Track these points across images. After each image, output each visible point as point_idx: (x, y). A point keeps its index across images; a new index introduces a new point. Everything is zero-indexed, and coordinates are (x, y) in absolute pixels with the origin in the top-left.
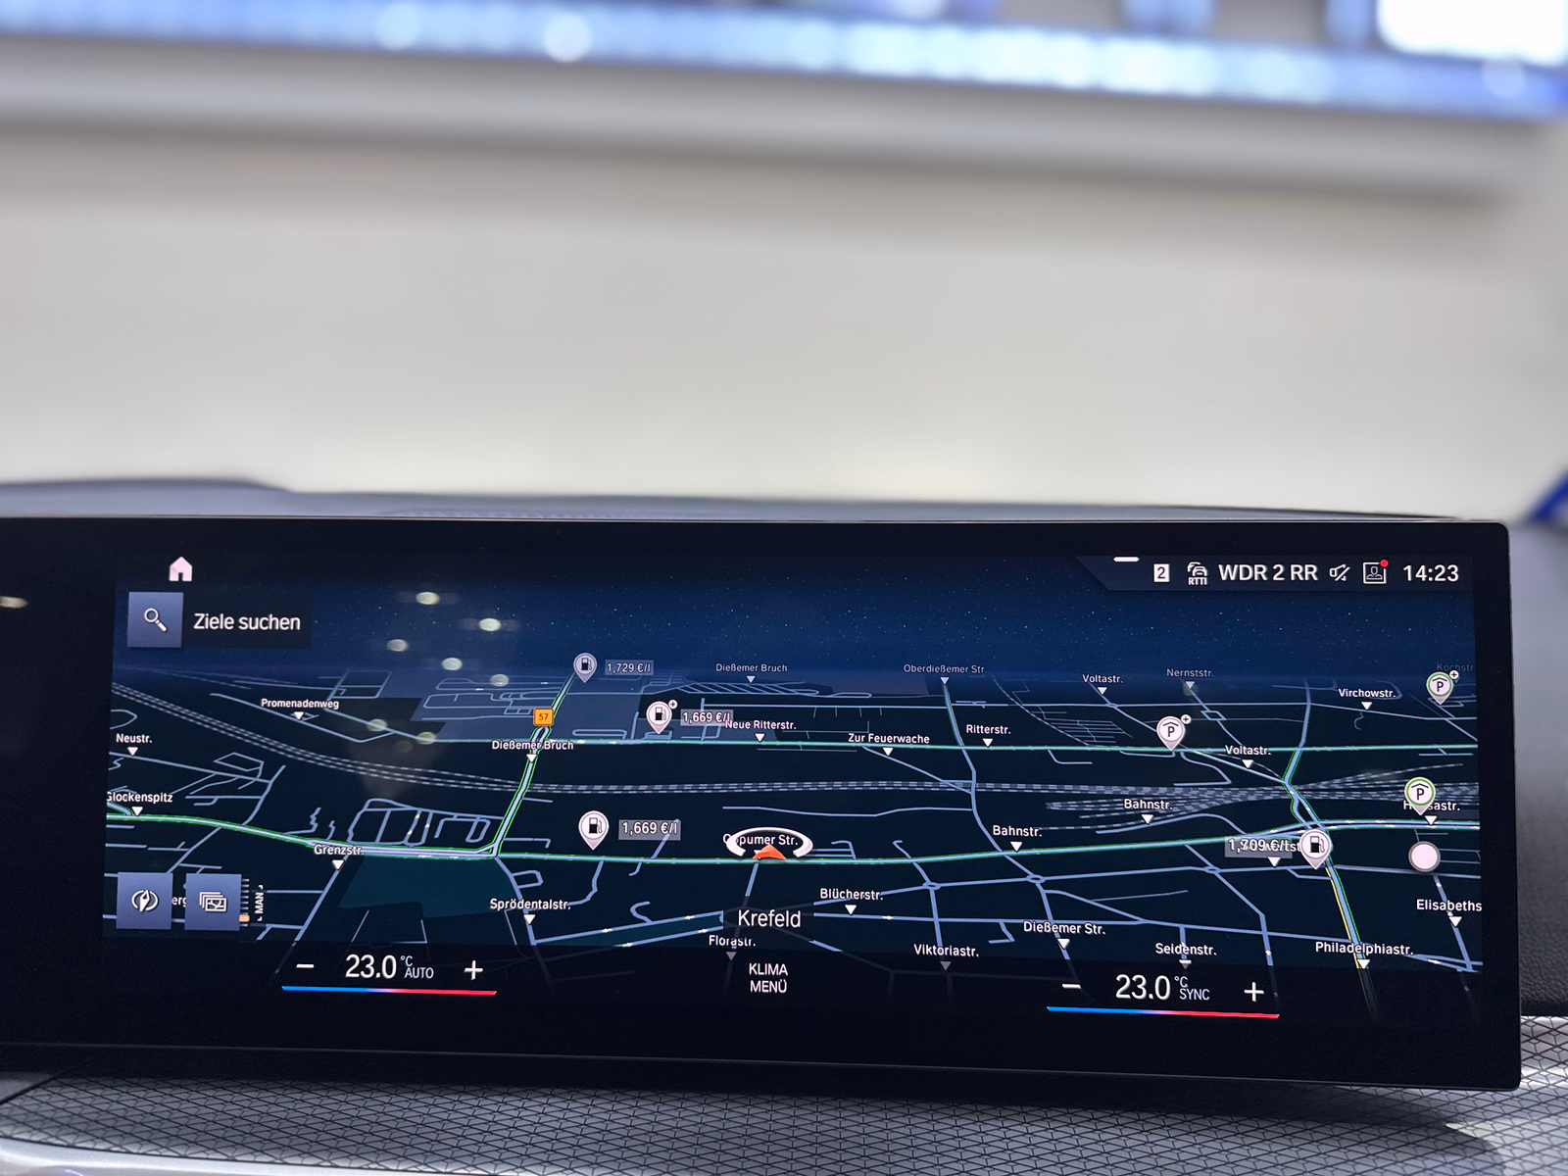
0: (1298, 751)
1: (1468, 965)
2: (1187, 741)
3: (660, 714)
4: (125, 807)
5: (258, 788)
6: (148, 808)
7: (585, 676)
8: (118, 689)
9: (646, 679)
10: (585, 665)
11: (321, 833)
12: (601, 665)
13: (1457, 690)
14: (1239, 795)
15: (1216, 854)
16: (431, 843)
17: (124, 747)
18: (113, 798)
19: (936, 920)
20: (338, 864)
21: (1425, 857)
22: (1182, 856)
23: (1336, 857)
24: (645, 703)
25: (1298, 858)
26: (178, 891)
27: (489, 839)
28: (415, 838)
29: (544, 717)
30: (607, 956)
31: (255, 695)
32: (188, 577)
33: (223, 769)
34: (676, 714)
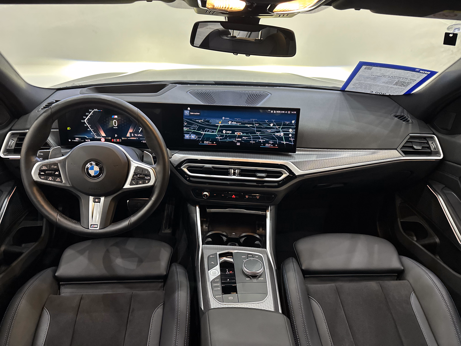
0: (281, 127)
1: (293, 144)
2: (273, 126)
3: (230, 122)
4: (185, 129)
5: (196, 128)
6: (187, 129)
7: (224, 119)
8: (184, 119)
9: (229, 119)
10: (223, 118)
11: (202, 131)
12: (225, 118)
13: (295, 122)
14: (276, 130)
15: (274, 135)
16: (211, 132)
17: (185, 124)
18: (184, 128)
19: (252, 140)
20: (203, 134)
21: (290, 135)
22: (272, 135)
23: (284, 135)
24: (229, 121)
25: (281, 135)
26: (190, 136)
27: (216, 132)
28: (210, 132)
29: (220, 122)
30: (225, 142)
31: (196, 120)
32: (190, 109)
33: (193, 126)
34: (231, 123)
